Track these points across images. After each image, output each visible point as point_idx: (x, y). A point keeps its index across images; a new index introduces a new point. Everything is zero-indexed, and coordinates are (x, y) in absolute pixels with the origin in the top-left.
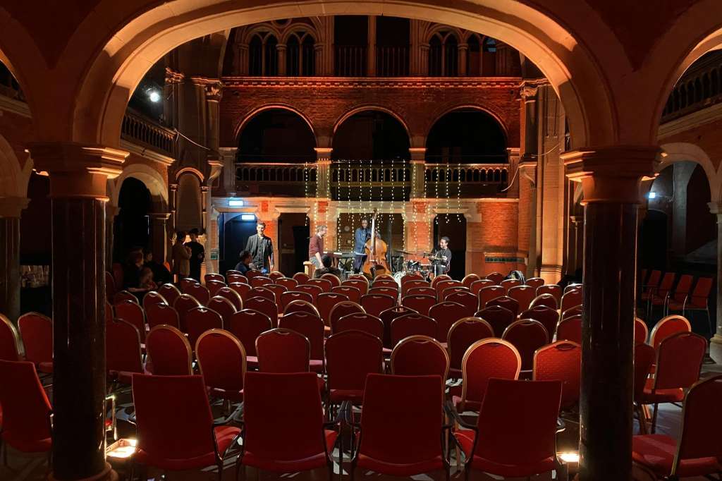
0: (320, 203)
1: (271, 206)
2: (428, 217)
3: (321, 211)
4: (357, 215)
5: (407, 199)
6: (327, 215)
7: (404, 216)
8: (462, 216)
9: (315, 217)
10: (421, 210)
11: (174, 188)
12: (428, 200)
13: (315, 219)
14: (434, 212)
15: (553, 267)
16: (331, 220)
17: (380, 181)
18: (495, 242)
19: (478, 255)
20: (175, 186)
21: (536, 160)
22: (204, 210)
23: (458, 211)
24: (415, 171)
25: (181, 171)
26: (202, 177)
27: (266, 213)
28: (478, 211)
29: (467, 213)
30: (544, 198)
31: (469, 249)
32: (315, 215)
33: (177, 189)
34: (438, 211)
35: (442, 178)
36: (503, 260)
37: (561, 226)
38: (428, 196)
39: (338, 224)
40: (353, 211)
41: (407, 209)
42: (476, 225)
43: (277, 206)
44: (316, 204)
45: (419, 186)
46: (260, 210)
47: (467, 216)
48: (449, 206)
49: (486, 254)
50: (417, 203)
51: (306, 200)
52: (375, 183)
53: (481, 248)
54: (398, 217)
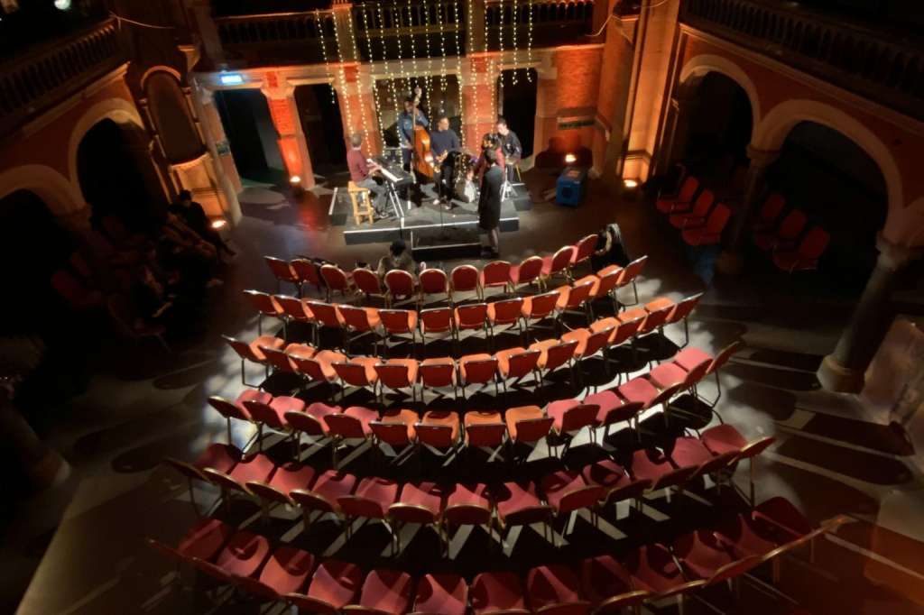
0: (347, 70)
1: (280, 80)
2: (490, 77)
3: (350, 80)
4: (398, 81)
5: (463, 53)
6: (360, 86)
7: (460, 77)
8: (533, 71)
9: (344, 89)
10: (481, 69)
11: (144, 105)
12: (490, 54)
13: (344, 93)
14: (497, 70)
15: (641, 153)
16: (366, 92)
17: (423, 24)
18: (572, 103)
19: (550, 121)
20: (144, 101)
21: (638, 12)
22: (196, 120)
23: (528, 66)
24: (471, 12)
25: (146, 75)
26: (177, 74)
27: (277, 90)
28: (553, 65)
29: (539, 67)
30: (642, 67)
31: (540, 114)
32: (343, 87)
33: (148, 104)
34: (502, 68)
35: (508, 20)
36: (578, 124)
37: (658, 106)
38: (490, 50)
39: (375, 97)
40: (392, 76)
41: (463, 70)
42: (550, 84)
43: (289, 78)
44: (342, 72)
45: (478, 34)
46: (268, 85)
47: (540, 71)
48: (516, 60)
49: (561, 120)
50: (476, 59)
51: (328, 67)
52: (416, 28)
53: (555, 112)
54: (452, 80)
